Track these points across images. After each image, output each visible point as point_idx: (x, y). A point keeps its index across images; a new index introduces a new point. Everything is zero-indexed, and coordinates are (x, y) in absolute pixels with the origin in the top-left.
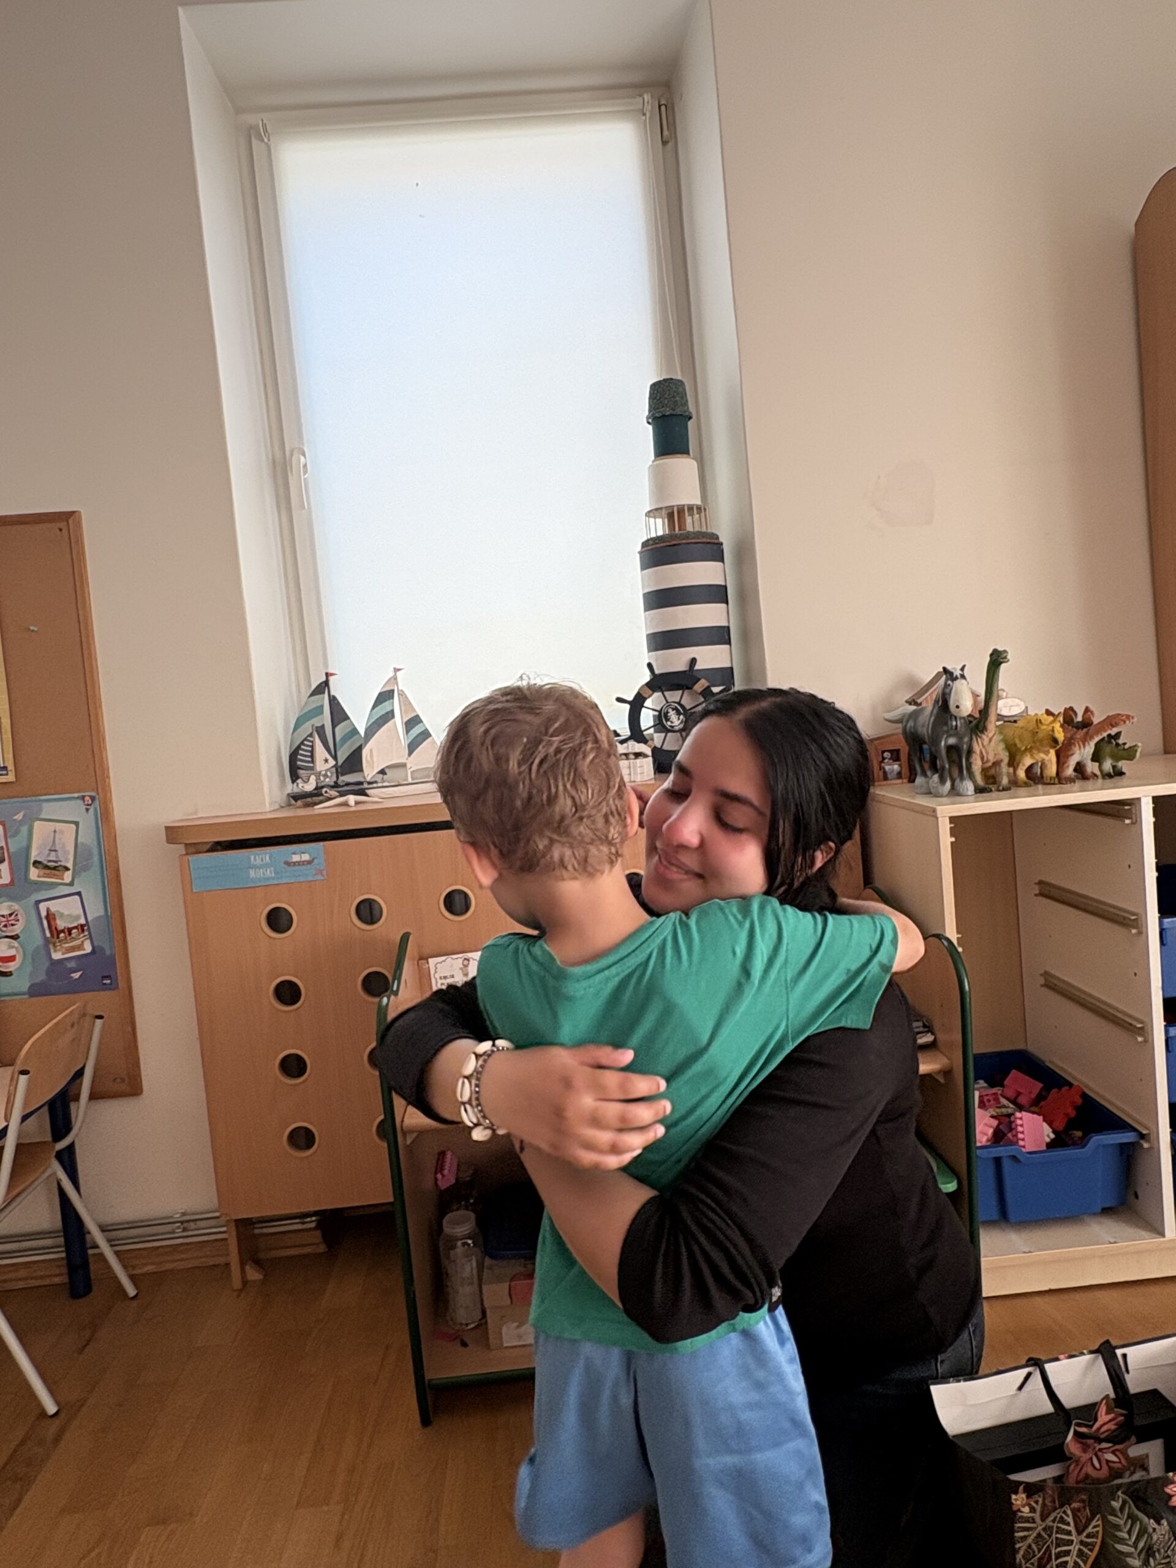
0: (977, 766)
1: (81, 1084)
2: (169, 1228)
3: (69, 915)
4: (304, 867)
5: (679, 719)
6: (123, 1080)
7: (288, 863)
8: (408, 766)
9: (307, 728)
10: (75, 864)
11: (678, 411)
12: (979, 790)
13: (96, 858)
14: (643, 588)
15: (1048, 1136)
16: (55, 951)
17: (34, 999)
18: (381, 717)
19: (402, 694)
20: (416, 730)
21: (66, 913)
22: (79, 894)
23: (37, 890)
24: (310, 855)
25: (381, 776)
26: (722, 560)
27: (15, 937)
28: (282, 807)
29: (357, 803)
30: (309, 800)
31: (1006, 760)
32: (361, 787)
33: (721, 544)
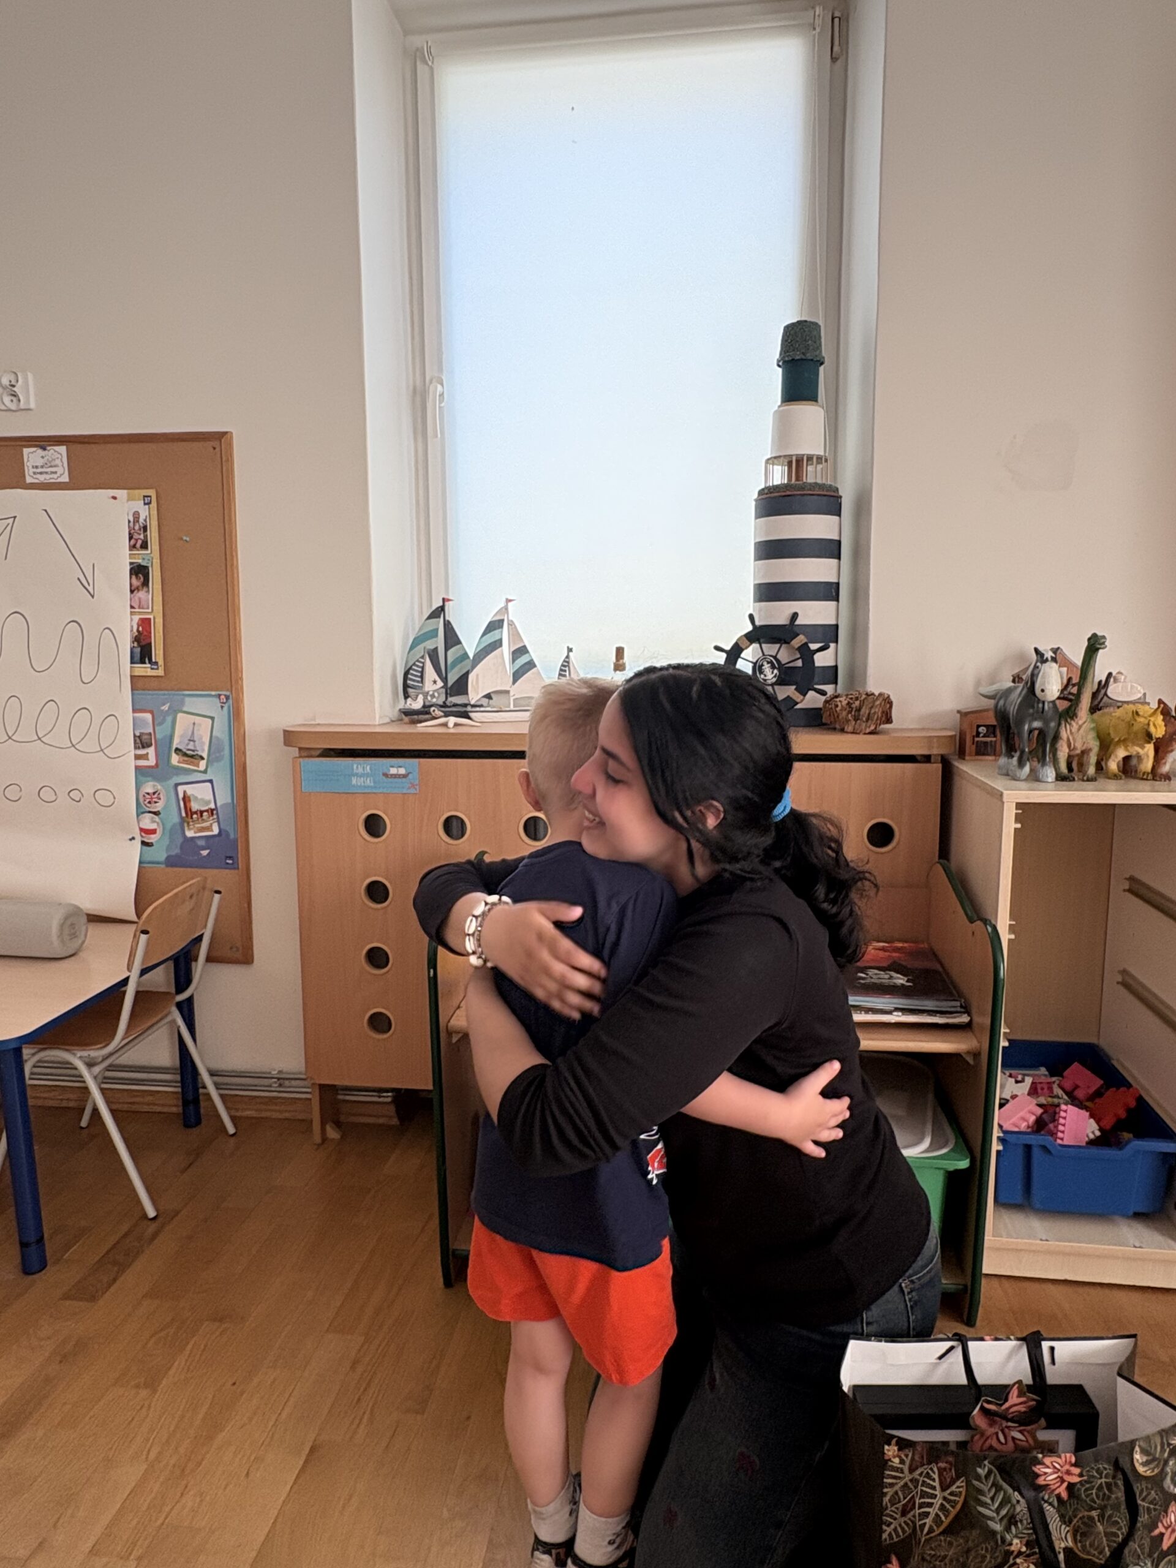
0: (1063, 753)
1: (200, 946)
2: (266, 1082)
3: (202, 799)
4: (400, 780)
5: (773, 673)
6: (238, 950)
7: (386, 775)
8: (512, 693)
9: (420, 650)
10: (209, 755)
11: (809, 356)
12: (1060, 778)
13: (227, 752)
14: (755, 539)
15: (1093, 1133)
16: (189, 829)
17: (170, 869)
18: (490, 645)
19: (511, 624)
20: (523, 660)
21: (199, 797)
22: (211, 781)
23: (177, 774)
24: (406, 768)
25: (487, 700)
26: (838, 513)
27: (156, 813)
28: (393, 721)
29: (456, 725)
30: (416, 717)
31: (1096, 749)
32: (462, 709)
33: (841, 497)
